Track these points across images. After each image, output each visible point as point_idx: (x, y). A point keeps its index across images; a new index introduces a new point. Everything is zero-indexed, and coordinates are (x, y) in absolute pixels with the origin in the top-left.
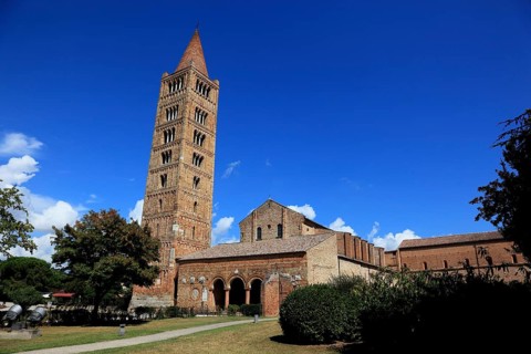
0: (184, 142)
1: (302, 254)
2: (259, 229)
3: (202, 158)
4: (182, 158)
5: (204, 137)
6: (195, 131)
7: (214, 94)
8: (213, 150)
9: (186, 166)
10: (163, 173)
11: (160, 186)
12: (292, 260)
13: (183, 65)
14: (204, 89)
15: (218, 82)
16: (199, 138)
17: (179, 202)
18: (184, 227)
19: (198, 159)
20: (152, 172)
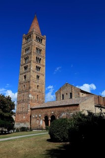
0: (32, 62)
1: (77, 105)
2: (63, 95)
3: (40, 68)
4: (31, 68)
5: (40, 59)
6: (37, 57)
7: (44, 41)
8: (44, 64)
9: (33, 71)
10: (24, 74)
11: (24, 80)
12: (74, 107)
13: (31, 30)
14: (39, 40)
15: (45, 36)
16: (39, 60)
17: (31, 86)
18: (33, 95)
19: (38, 68)
20: (21, 74)
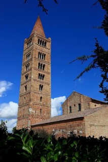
0: (33, 69)
1: (82, 119)
2: (70, 107)
3: (44, 76)
4: (32, 77)
5: (44, 65)
6: (39, 63)
7: (48, 45)
8: (50, 71)
9: (35, 80)
10: (25, 85)
11: (25, 91)
13: (32, 33)
14: (42, 43)
15: (50, 39)
16: (41, 66)
17: (32, 97)
18: (35, 109)
19: (41, 77)
